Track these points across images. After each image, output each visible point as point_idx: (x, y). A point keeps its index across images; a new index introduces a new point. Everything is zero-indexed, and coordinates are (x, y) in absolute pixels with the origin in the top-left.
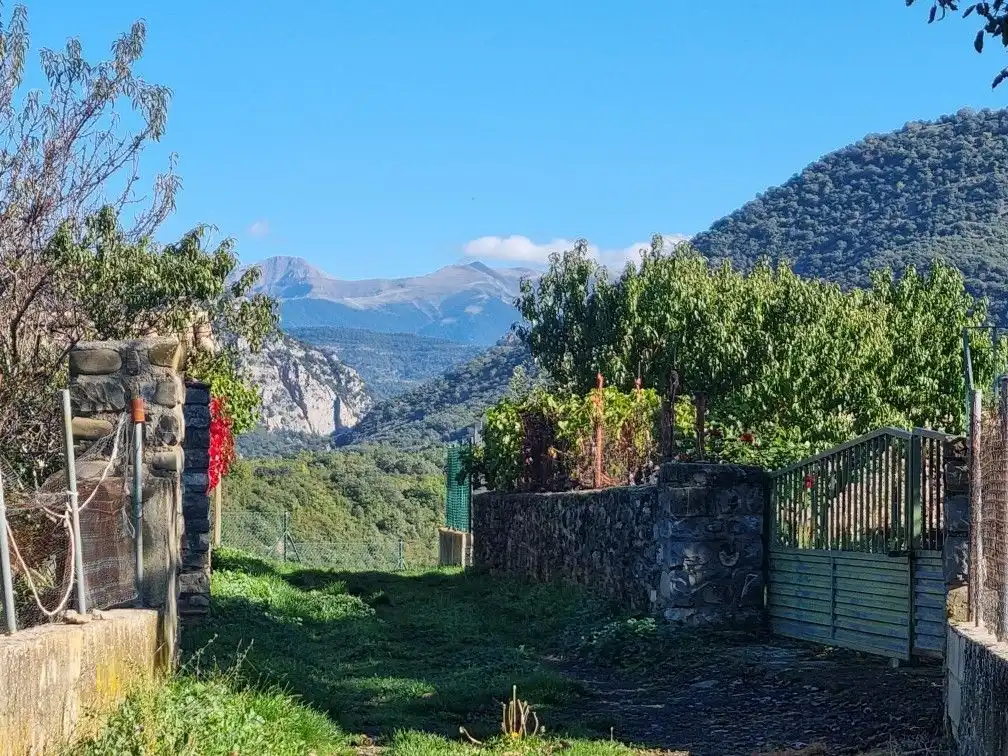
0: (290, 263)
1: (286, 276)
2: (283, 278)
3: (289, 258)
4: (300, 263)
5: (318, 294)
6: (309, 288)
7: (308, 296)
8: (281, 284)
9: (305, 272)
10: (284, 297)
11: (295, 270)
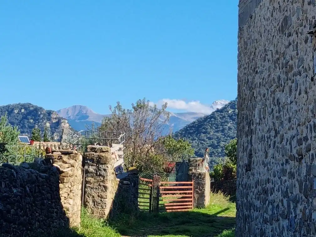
0: (80, 108)
1: (79, 112)
2: (78, 113)
3: (80, 106)
4: (85, 108)
5: (91, 119)
6: (88, 117)
7: (87, 120)
8: (77, 115)
9: (87, 111)
10: (78, 120)
11: (83, 110)
